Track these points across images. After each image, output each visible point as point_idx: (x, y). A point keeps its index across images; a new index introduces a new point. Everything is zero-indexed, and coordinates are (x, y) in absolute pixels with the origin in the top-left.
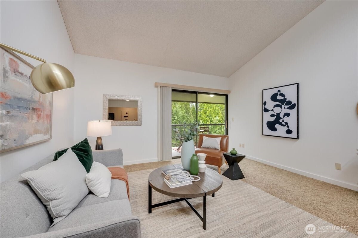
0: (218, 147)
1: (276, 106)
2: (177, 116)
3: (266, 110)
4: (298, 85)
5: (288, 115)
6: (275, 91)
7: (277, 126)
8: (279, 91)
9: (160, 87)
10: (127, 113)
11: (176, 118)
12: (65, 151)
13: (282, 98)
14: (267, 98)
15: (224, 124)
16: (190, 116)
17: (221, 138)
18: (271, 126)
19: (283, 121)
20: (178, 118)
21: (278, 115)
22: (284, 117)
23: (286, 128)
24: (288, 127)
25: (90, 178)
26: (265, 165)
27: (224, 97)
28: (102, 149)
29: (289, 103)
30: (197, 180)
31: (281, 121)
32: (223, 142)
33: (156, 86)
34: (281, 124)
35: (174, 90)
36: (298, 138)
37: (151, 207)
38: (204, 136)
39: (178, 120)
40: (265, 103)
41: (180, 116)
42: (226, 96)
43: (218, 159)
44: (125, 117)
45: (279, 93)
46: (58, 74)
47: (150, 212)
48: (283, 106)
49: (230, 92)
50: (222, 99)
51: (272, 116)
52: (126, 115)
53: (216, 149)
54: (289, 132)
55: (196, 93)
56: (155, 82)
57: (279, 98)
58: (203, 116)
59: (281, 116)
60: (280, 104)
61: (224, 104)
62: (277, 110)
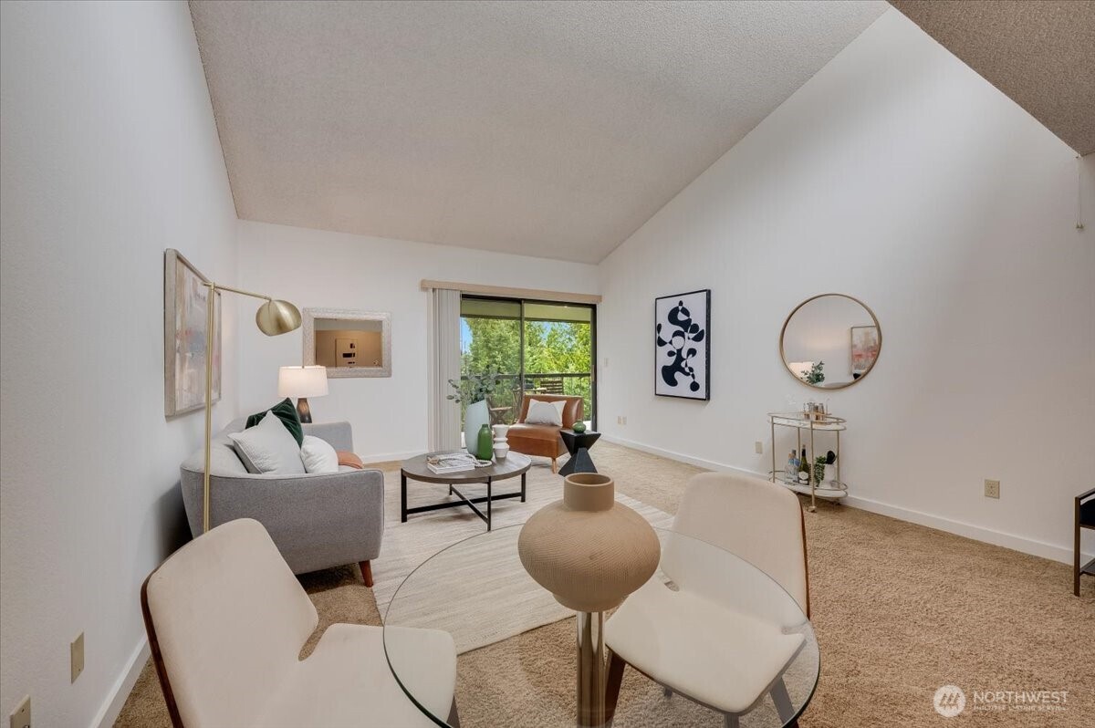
0: (559, 421)
1: (677, 334)
2: (501, 351)
3: (661, 342)
4: (709, 293)
5: (692, 352)
6: (674, 303)
7: (678, 375)
8: (681, 303)
9: (434, 290)
10: (352, 346)
11: (499, 359)
12: (264, 414)
13: (685, 318)
14: (663, 319)
15: (589, 375)
16: (541, 353)
17: (565, 401)
18: (669, 375)
19: (686, 365)
20: (503, 359)
21: (680, 351)
22: (688, 355)
23: (690, 380)
24: (693, 376)
25: (309, 451)
26: (658, 458)
27: (589, 310)
28: (310, 421)
29: (695, 328)
30: (484, 465)
31: (683, 364)
32: (571, 410)
33: (424, 289)
34: (682, 371)
35: (465, 296)
36: (708, 397)
37: (406, 513)
38: (532, 400)
39: (504, 364)
40: (659, 328)
41: (510, 353)
42: (594, 307)
43: (550, 444)
44: (346, 355)
45: (680, 308)
46: (285, 313)
47: (404, 519)
48: (686, 334)
49: (600, 298)
50: (586, 314)
51: (671, 354)
52: (349, 351)
53: (553, 425)
54: (695, 387)
55: (519, 301)
56: (421, 279)
57: (681, 317)
58: (579, 352)
59: (684, 354)
60: (682, 330)
61: (587, 322)
62: (678, 342)
